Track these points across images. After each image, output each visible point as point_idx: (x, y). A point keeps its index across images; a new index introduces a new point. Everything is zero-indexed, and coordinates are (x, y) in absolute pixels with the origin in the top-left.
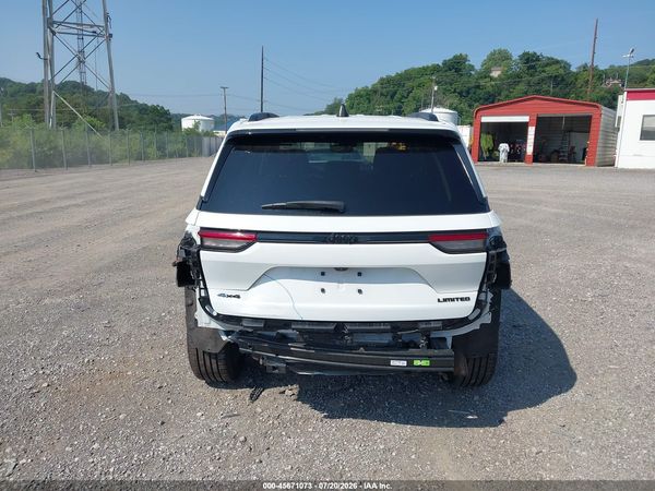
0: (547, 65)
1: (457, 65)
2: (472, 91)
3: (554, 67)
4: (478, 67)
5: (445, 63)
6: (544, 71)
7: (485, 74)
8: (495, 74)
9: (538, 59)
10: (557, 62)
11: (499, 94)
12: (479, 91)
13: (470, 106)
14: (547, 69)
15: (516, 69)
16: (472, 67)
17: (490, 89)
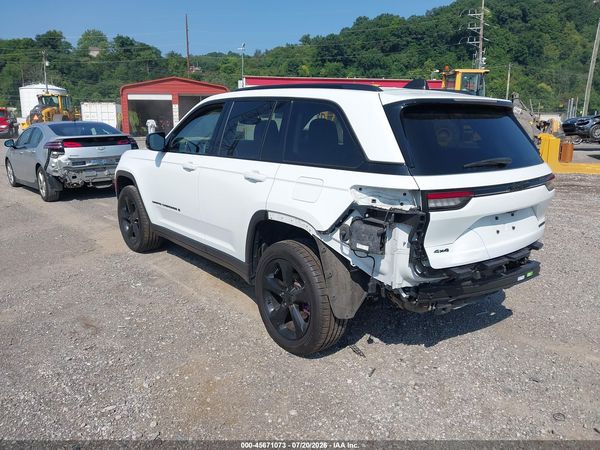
0: (141, 50)
1: (52, 41)
2: (73, 68)
3: (148, 52)
4: (75, 45)
5: (39, 38)
6: (139, 55)
7: (84, 53)
8: (94, 53)
9: (132, 44)
10: (149, 48)
11: (101, 73)
12: (80, 70)
13: (74, 83)
14: (142, 53)
15: (113, 50)
16: (69, 45)
17: (92, 68)
